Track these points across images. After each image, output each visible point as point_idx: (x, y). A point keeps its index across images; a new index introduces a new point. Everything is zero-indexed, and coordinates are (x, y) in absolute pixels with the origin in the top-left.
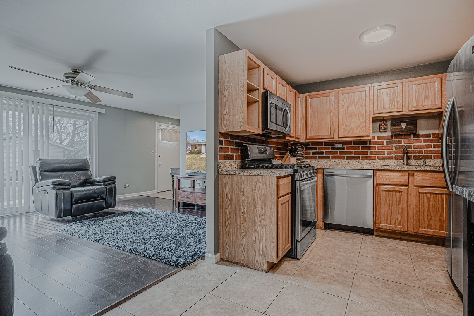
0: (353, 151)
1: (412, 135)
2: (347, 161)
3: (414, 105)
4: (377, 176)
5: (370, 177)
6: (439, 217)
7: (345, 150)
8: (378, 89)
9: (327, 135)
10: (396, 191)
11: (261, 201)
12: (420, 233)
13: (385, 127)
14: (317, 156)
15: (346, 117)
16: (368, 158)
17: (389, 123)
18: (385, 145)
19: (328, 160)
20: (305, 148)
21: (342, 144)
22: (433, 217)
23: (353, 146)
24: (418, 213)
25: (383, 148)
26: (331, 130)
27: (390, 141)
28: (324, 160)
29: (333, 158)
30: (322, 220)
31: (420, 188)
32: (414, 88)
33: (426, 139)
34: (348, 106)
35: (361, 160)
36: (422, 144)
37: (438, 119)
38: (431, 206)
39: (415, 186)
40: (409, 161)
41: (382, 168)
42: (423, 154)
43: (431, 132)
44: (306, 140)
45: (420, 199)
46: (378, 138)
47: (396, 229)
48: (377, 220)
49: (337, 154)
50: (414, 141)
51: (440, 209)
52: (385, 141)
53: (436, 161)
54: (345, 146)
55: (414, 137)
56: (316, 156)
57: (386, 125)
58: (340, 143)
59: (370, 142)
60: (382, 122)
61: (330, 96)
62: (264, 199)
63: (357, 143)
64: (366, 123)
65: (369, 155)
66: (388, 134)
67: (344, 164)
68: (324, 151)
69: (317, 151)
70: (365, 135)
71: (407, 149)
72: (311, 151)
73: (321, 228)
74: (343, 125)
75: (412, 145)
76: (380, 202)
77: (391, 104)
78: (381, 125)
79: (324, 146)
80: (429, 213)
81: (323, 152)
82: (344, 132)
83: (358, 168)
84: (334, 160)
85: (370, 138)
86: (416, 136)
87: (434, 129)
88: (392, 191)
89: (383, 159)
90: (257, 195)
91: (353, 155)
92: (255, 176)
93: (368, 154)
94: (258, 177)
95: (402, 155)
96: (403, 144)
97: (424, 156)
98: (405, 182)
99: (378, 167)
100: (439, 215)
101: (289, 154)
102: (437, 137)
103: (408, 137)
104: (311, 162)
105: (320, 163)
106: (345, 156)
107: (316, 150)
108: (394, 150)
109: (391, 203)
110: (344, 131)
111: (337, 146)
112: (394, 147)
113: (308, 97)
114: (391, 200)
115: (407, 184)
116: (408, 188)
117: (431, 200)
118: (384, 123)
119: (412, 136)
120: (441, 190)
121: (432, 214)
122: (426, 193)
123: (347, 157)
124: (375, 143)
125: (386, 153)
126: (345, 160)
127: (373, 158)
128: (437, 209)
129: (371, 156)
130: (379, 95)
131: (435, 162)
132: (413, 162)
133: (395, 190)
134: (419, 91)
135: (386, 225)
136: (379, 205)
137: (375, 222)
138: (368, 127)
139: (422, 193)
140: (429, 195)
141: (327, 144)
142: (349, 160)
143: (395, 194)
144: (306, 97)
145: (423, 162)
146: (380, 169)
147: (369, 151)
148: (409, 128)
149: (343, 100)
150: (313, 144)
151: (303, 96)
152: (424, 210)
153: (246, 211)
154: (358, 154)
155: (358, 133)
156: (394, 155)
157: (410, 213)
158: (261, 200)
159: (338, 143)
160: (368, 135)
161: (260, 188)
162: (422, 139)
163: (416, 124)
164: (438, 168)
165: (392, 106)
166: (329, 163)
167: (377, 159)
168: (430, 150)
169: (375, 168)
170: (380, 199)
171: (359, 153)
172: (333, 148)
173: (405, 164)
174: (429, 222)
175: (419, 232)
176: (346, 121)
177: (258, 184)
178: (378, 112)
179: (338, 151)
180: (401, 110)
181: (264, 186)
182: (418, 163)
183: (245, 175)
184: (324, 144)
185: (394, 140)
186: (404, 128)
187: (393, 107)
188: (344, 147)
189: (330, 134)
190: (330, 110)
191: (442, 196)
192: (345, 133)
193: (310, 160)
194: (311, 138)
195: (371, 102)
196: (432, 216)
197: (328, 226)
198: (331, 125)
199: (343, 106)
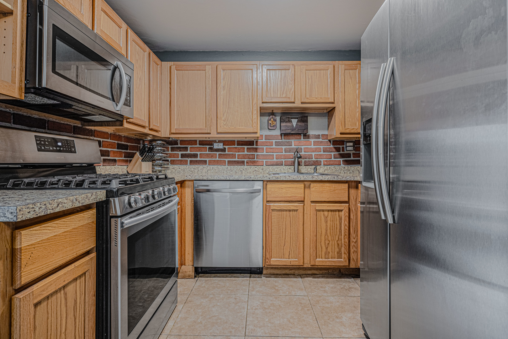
0: (237, 153)
1: (302, 135)
2: (229, 167)
3: (307, 97)
4: (268, 189)
5: (259, 191)
6: (337, 241)
7: (227, 152)
8: (267, 70)
9: (201, 129)
10: (290, 211)
12: (317, 266)
13: (274, 123)
14: (189, 159)
15: (227, 104)
16: (254, 163)
17: (278, 118)
18: (274, 146)
19: (203, 166)
20: (171, 147)
21: (222, 144)
22: (331, 242)
23: (236, 146)
24: (315, 238)
25: (272, 150)
26: (207, 121)
27: (279, 142)
28: (199, 166)
29: (211, 163)
30: (191, 263)
31: (317, 204)
32: (307, 74)
33: (316, 141)
34: (230, 88)
35: (246, 167)
36: (312, 146)
37: (327, 117)
38: (328, 228)
39: (312, 202)
40: (300, 167)
41: (274, 178)
42: (314, 159)
43: (320, 133)
44: (170, 135)
45: (317, 219)
46: (267, 137)
47: (290, 264)
48: (267, 254)
49: (216, 158)
50: (305, 142)
51: (338, 230)
52: (274, 141)
53: (326, 167)
54: (227, 147)
55: (305, 138)
56: (187, 160)
57: (275, 120)
58: (220, 142)
59: (257, 142)
60: (271, 116)
61: (205, 70)
63: (241, 143)
64: (252, 114)
65: (256, 159)
66: (277, 132)
67: (225, 172)
68: (199, 153)
69: (189, 152)
70: (252, 131)
71: (298, 152)
72: (180, 153)
73: (189, 277)
74: (224, 115)
75: (303, 147)
76: (271, 227)
77: (282, 91)
78: (270, 120)
79: (198, 146)
80: (327, 237)
81: (197, 154)
82: (225, 125)
83: (244, 179)
84: (211, 167)
85: (258, 135)
86: (306, 136)
87: (323, 129)
88: (286, 210)
89: (272, 165)
91: (236, 159)
93: (254, 158)
95: (293, 160)
96: (293, 146)
97: (314, 161)
98: (301, 197)
99: (269, 176)
100: (337, 239)
101: (140, 156)
102: (326, 139)
103: (298, 137)
104: (180, 170)
105: (192, 170)
106: (227, 160)
107: (187, 151)
108: (284, 153)
109: (284, 227)
110: (225, 123)
111: (216, 146)
112: (284, 150)
113: (173, 68)
114: (284, 223)
115: (303, 200)
116: (304, 205)
117: (329, 219)
118: (272, 118)
119: (302, 137)
120: (339, 206)
121: (330, 238)
122: (323, 211)
123: (228, 161)
124: (264, 144)
125: (275, 156)
126: (227, 166)
127: (261, 164)
128: (335, 231)
129: (258, 161)
130: (268, 77)
131: (324, 169)
132: (303, 169)
133: (289, 208)
134: (311, 79)
135: (278, 259)
136: (270, 231)
137: (265, 258)
138: (256, 121)
139: (319, 211)
140: (326, 213)
141: (202, 143)
142: (232, 167)
143: (289, 214)
144: (170, 67)
145: (314, 169)
146: (271, 179)
147: (256, 153)
148: (300, 125)
149: (224, 79)
150: (182, 142)
151: (167, 64)
152: (321, 233)
154: (243, 158)
155: (243, 127)
156: (283, 160)
157: (306, 239)
159: (217, 142)
160: (255, 131)
162: (312, 140)
163: (307, 122)
164: (336, 177)
165: (283, 94)
166: (205, 170)
167: (265, 165)
168: (320, 155)
169: (266, 179)
170: (272, 223)
171: (244, 156)
172: (211, 149)
173: (296, 171)
174: (327, 248)
175: (316, 264)
176: (227, 110)
178: (267, 101)
179: (218, 153)
180: (293, 100)
182: (309, 170)
184: (198, 142)
185: (283, 140)
186: (294, 126)
187: (284, 96)
188: (225, 148)
189: (206, 127)
190: (206, 91)
191: (340, 213)
192: (225, 127)
193: (179, 166)
194: (177, 132)
195: (259, 87)
196: (329, 241)
197: (199, 272)
198: (207, 114)
199: (223, 87)
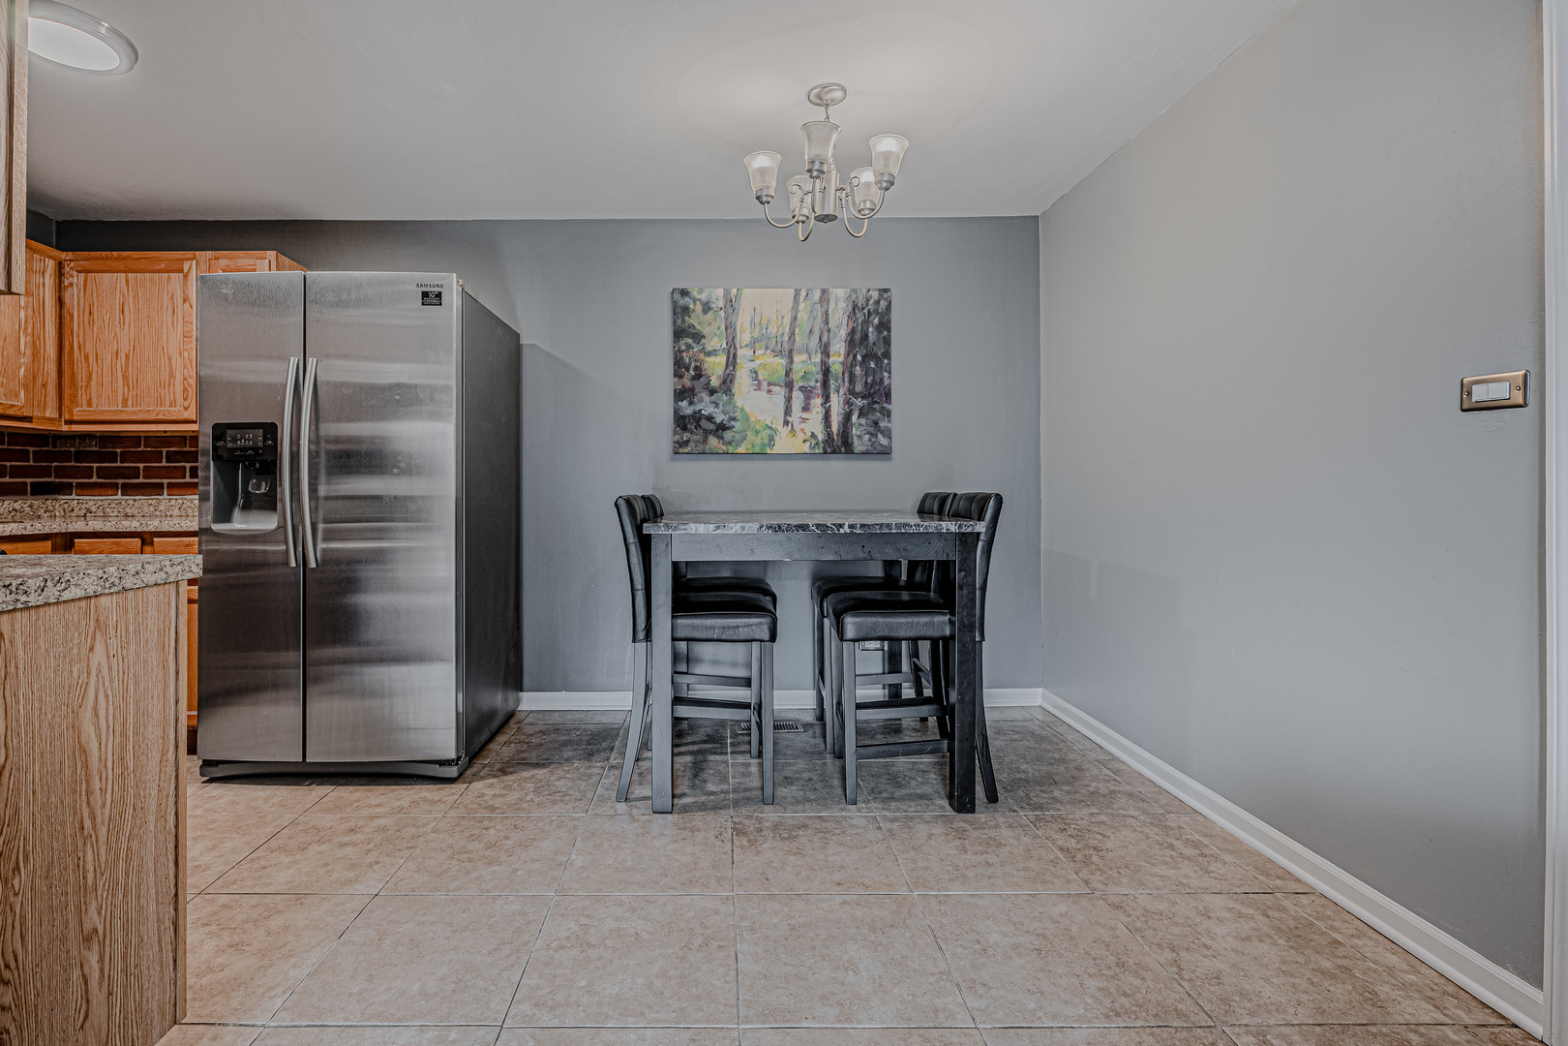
11: (117, 740)
62: (131, 720)
90: (96, 715)
92: (83, 604)
94: (103, 600)
153: (26, 858)
158: (117, 734)
161: (110, 668)
177: (99, 648)
181: (132, 648)
183: (27, 608)
